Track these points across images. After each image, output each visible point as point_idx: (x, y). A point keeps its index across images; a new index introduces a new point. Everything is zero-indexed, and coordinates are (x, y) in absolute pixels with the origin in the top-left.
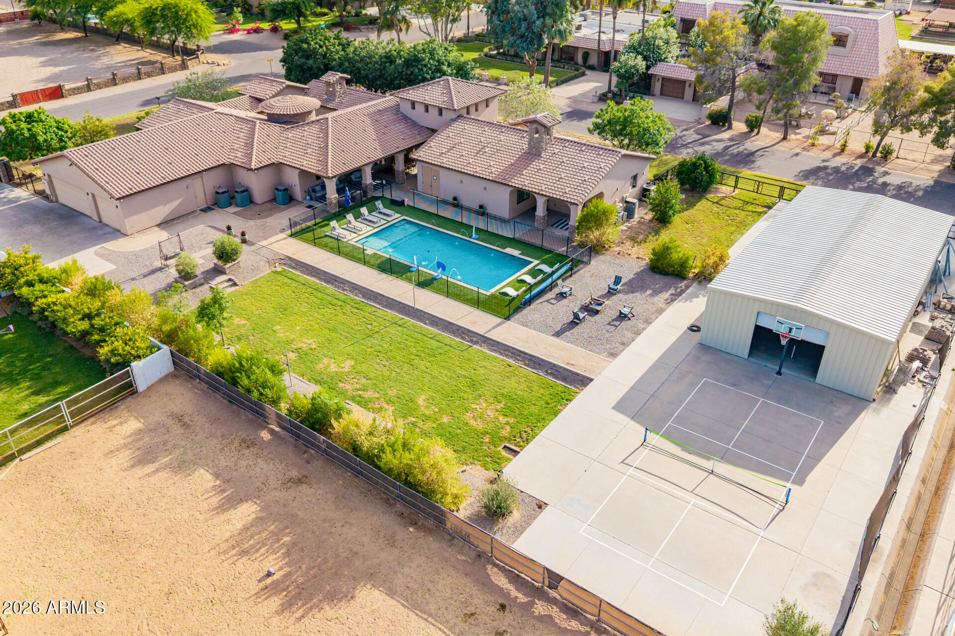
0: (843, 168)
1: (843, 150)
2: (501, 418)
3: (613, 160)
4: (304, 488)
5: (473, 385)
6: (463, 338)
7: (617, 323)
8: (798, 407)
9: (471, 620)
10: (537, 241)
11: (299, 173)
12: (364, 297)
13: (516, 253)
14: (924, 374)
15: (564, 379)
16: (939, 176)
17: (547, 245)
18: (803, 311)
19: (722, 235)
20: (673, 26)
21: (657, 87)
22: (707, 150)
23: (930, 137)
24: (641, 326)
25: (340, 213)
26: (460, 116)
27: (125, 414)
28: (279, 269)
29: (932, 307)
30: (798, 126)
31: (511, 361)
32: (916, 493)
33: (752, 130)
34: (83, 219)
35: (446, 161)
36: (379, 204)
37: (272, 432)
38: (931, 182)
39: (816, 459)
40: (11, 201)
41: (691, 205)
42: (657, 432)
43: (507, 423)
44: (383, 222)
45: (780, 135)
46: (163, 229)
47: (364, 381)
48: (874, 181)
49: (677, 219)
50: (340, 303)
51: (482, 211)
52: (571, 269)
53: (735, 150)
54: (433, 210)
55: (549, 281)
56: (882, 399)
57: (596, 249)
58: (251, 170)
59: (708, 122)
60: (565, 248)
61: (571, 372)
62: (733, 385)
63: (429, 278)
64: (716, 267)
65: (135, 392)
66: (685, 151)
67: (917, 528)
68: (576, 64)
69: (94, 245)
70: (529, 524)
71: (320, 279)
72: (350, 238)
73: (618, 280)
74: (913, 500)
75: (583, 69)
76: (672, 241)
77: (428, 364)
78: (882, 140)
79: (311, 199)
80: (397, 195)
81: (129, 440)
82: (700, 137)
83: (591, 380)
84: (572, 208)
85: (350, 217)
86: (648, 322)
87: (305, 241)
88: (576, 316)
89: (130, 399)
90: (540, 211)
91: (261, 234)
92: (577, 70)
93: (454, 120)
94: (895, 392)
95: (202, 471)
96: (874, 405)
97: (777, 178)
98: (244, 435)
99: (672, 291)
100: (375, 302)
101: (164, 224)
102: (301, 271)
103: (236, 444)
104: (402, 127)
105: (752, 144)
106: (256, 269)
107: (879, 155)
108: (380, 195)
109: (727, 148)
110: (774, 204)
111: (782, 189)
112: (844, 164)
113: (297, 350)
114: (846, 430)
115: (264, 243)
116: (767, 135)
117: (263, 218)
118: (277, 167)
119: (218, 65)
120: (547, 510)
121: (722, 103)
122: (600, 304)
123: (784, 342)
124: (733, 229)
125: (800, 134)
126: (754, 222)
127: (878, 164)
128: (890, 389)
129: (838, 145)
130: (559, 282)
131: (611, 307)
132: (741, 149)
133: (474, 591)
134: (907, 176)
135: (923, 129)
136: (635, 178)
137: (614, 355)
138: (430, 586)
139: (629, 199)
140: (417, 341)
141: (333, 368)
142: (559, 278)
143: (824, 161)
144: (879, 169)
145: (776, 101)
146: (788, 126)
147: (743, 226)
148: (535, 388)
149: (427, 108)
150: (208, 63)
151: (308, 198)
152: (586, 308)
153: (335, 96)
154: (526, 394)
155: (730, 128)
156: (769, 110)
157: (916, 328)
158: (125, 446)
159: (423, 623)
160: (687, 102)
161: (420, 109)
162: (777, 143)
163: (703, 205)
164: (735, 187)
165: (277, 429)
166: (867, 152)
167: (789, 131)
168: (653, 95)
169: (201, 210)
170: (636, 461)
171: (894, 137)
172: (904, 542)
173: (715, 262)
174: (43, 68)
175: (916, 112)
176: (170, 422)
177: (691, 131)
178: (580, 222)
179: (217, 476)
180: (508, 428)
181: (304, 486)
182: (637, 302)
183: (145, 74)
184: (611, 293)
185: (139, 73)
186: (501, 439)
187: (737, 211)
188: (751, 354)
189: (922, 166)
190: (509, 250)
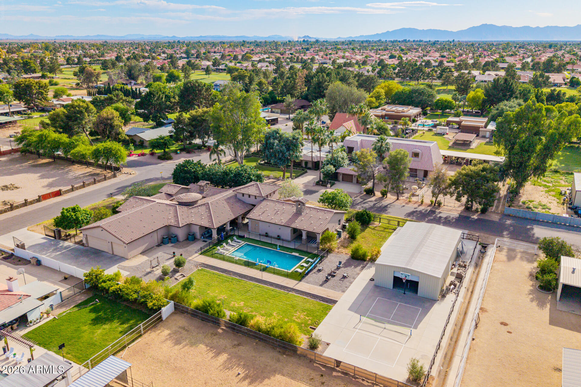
0: (423, 211)
1: (422, 203)
2: (306, 318)
3: (331, 215)
4: (241, 347)
5: (293, 307)
6: (284, 290)
7: (343, 280)
8: (413, 304)
9: (312, 380)
10: (305, 249)
11: (200, 228)
12: (239, 277)
13: (297, 254)
14: (455, 290)
15: (327, 302)
16: (461, 213)
17: (309, 250)
18: (409, 269)
19: (377, 243)
20: (344, 151)
21: (340, 178)
22: (366, 205)
23: (454, 197)
24: (352, 280)
25: (219, 242)
26: (264, 199)
27: (162, 328)
28: (200, 269)
29: (458, 266)
30: (403, 193)
31: (306, 297)
32: (453, 329)
33: (384, 196)
34: (105, 254)
35: (262, 218)
36: (235, 238)
37: (222, 329)
38: (458, 216)
39: (420, 321)
40: (66, 248)
41: (363, 230)
42: (365, 316)
43: (309, 319)
44: (238, 245)
45: (395, 198)
46: (143, 255)
47: (250, 309)
48: (436, 216)
49: (358, 237)
50: (230, 280)
51: (279, 238)
52: (320, 260)
53: (378, 205)
54: (258, 238)
55: (314, 265)
56: (441, 299)
57: (329, 251)
58: (180, 227)
59: (365, 193)
60: (317, 251)
61: (329, 299)
62: (389, 299)
63: (265, 267)
64: (377, 255)
65: (162, 320)
66: (358, 207)
67: (454, 340)
68: (302, 167)
69: (116, 264)
70: (325, 350)
71: (219, 271)
72: (227, 254)
73: (340, 263)
74: (452, 331)
75: (306, 170)
76: (359, 246)
77: (273, 301)
78: (437, 199)
79: (204, 238)
80: (241, 233)
81: (168, 337)
82: (362, 200)
83: (337, 301)
84: (317, 235)
85: (224, 244)
86: (354, 278)
87: (208, 256)
88: (327, 278)
89: (160, 323)
90: (304, 237)
91: (187, 255)
92: (303, 170)
93: (262, 201)
94: (445, 297)
95: (201, 345)
96: (438, 302)
97: (396, 217)
98: (211, 331)
99: (362, 266)
100: (244, 278)
101: (143, 253)
102: (210, 269)
103: (210, 335)
104: (239, 204)
105: (385, 202)
106: (191, 269)
107: (436, 205)
108: (233, 234)
109: (374, 204)
110: (396, 228)
111: (399, 222)
112: (423, 209)
113: (220, 300)
114: (429, 311)
115: (190, 258)
116: (391, 198)
117: (185, 247)
118: (189, 225)
119: (130, 174)
120: (330, 346)
121: (370, 185)
122: (335, 273)
123: (404, 281)
124: (381, 240)
125: (404, 196)
126: (389, 236)
127: (437, 209)
128: (444, 296)
129: (420, 201)
130: (318, 265)
131: (339, 273)
132: (381, 205)
133: (311, 372)
134: (448, 213)
135: (452, 194)
136: (340, 221)
137: (344, 292)
138: (295, 372)
139: (338, 230)
140: (266, 292)
141: (237, 305)
142: (317, 263)
143: (415, 208)
144: (438, 211)
145: (392, 184)
146: (399, 193)
147: (385, 238)
148: (317, 306)
149: (249, 196)
150: (125, 173)
151: (202, 237)
152: (329, 275)
153: (204, 191)
154: (314, 309)
155: (374, 195)
156: (390, 188)
157: (452, 274)
158: (167, 340)
159: (296, 383)
160: (354, 184)
161: (246, 197)
162: (395, 201)
163: (368, 230)
164: (380, 222)
165: (224, 328)
166: (432, 204)
167: (399, 196)
168: (339, 181)
169: (156, 246)
170: (359, 326)
171: (441, 197)
172: (450, 344)
173: (376, 254)
174: (41, 180)
175: (447, 188)
176: (180, 330)
177: (358, 198)
178: (322, 240)
179: (207, 346)
180: (310, 321)
181: (241, 346)
182: (348, 271)
183: (97, 181)
184: (338, 268)
185: (95, 181)
186: (308, 325)
187: (382, 232)
188: (393, 287)
189: (454, 209)
190: (294, 254)
